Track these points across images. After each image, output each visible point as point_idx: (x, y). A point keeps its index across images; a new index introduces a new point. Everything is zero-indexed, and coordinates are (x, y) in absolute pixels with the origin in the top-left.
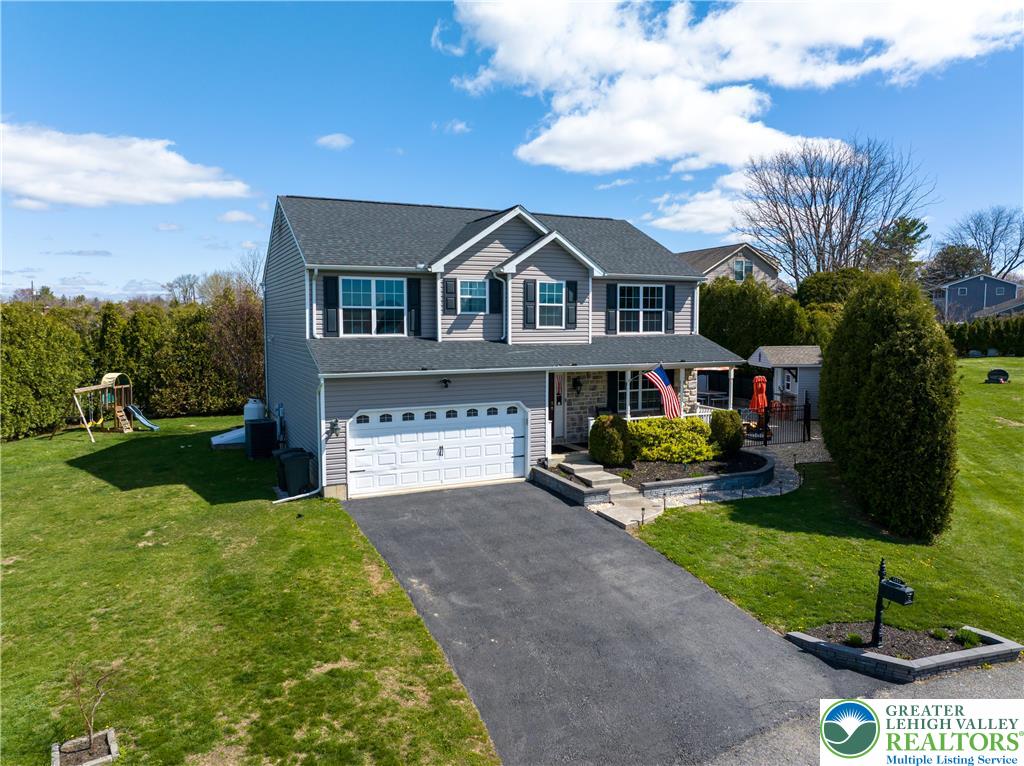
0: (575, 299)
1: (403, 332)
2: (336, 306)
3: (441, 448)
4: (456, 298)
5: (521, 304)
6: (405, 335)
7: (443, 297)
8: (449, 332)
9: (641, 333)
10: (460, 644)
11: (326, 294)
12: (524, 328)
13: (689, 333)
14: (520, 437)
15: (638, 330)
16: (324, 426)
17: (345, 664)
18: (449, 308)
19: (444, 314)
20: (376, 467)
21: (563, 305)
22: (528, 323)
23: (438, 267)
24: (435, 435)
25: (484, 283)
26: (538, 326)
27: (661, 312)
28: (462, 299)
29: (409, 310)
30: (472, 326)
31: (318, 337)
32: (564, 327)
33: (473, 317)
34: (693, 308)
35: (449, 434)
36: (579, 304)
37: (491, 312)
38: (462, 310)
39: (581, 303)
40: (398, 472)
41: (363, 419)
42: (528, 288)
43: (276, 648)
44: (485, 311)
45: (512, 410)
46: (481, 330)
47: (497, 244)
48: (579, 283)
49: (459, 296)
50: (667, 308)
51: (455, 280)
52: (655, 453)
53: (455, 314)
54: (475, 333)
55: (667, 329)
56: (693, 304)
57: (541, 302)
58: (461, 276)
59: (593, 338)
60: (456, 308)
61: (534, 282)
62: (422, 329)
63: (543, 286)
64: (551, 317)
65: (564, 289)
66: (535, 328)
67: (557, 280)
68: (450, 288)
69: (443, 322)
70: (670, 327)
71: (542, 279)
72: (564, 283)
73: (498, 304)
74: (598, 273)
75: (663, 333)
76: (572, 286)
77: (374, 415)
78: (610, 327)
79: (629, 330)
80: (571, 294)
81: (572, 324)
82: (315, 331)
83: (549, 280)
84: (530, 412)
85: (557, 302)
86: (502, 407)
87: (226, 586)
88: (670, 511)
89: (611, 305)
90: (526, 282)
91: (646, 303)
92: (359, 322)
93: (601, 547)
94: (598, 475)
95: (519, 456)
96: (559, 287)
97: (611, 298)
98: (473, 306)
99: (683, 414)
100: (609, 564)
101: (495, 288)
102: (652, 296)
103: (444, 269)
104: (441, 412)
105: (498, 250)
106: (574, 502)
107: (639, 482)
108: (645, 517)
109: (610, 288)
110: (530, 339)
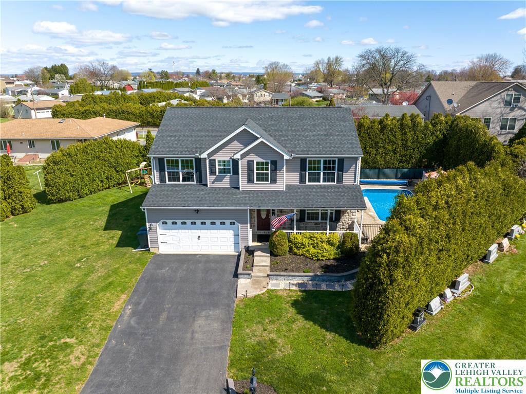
0: (276, 169)
1: (194, 181)
2: (164, 171)
3: (199, 237)
4: (215, 168)
5: (246, 171)
6: (195, 183)
7: (209, 167)
8: (213, 183)
11: (160, 166)
12: (248, 183)
13: (353, 184)
14: (236, 235)
15: (320, 182)
16: (148, 225)
17: (72, 340)
18: (213, 172)
19: (210, 175)
20: (171, 242)
21: (269, 172)
22: (250, 180)
23: (204, 155)
24: (196, 231)
25: (229, 161)
26: (255, 182)
27: (335, 173)
28: (219, 168)
29: (196, 172)
30: (224, 180)
31: (157, 183)
32: (269, 182)
33: (225, 176)
34: (356, 170)
35: (202, 231)
36: (278, 171)
37: (233, 174)
38: (219, 173)
39: (280, 171)
40: (180, 244)
41: (164, 223)
42: (250, 164)
44: (230, 173)
45: (232, 223)
46: (229, 182)
47: (236, 142)
48: (278, 161)
49: (217, 167)
50: (338, 170)
51: (215, 160)
52: (300, 252)
53: (215, 175)
54: (226, 183)
55: (338, 182)
56: (356, 168)
57: (256, 170)
58: (218, 158)
59: (287, 186)
60: (216, 173)
61: (253, 161)
62: (201, 181)
63: (258, 163)
64: (262, 178)
65: (269, 165)
66: (253, 183)
67: (266, 160)
68: (212, 163)
69: (210, 179)
70: (340, 180)
71: (257, 159)
72: (269, 161)
73: (236, 172)
74: (286, 157)
75: (335, 183)
76: (274, 163)
77: (169, 222)
78: (302, 180)
79: (314, 181)
80: (273, 167)
81: (274, 181)
82: (156, 181)
83: (261, 160)
84: (240, 226)
85: (266, 170)
86: (228, 222)
87: (76, 294)
88: (269, 291)
89: (303, 169)
90: (249, 162)
91: (325, 168)
92: (174, 177)
93: (215, 306)
94: (262, 260)
95: (236, 243)
96: (267, 164)
97: (303, 165)
98: (224, 171)
99: (328, 231)
100: (207, 317)
101: (235, 163)
102: (329, 164)
103: (210, 155)
104: (198, 222)
105: (236, 145)
106: (236, 275)
107: (276, 269)
108: (252, 293)
109: (303, 161)
110: (251, 187)
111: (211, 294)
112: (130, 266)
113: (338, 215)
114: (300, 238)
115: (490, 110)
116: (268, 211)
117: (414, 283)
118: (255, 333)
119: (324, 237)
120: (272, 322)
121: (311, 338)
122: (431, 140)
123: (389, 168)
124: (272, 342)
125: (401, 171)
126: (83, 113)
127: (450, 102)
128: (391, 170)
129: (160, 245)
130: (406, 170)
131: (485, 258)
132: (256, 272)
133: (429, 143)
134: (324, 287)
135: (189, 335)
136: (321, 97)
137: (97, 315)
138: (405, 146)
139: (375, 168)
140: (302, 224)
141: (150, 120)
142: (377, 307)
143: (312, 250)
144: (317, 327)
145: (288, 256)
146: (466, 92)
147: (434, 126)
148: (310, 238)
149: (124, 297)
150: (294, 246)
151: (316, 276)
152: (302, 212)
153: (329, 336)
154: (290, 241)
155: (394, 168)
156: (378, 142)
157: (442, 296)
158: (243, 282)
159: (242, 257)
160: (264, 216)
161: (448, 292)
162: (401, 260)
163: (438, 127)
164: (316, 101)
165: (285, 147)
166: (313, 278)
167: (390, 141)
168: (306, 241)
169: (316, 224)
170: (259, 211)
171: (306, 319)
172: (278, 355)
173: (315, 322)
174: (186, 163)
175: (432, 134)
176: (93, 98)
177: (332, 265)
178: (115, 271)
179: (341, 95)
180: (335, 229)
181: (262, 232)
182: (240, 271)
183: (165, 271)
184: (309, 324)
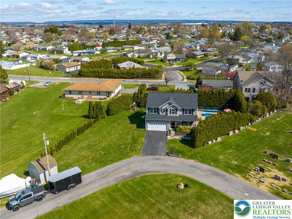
1: (156, 113)
2: (149, 110)
9: (188, 114)
10: (145, 146)
13: (196, 115)
14: (167, 126)
16: (146, 123)
17: (137, 145)
18: (161, 111)
20: (151, 127)
21: (175, 112)
22: (170, 113)
23: (160, 107)
25: (165, 109)
27: (191, 112)
29: (157, 111)
31: (147, 113)
39: (178, 111)
40: (153, 128)
42: (170, 110)
43: (134, 143)
45: (166, 124)
52: (182, 131)
54: (164, 114)
57: (172, 111)
58: (163, 108)
59: (179, 115)
62: (158, 113)
64: (173, 113)
68: (161, 109)
69: (160, 113)
70: (192, 114)
71: (172, 109)
73: (167, 111)
74: (179, 108)
76: (176, 110)
77: (151, 123)
78: (183, 113)
79: (186, 114)
81: (176, 114)
84: (168, 124)
86: (165, 123)
87: (133, 138)
88: (174, 138)
89: (183, 111)
90: (170, 109)
91: (189, 111)
92: (152, 112)
93: (163, 141)
94: (173, 132)
95: (167, 128)
96: (175, 110)
97: (183, 110)
98: (164, 111)
99: (189, 126)
100: (162, 142)
101: (167, 109)
102: (190, 110)
103: (161, 107)
104: (158, 123)
105: (167, 105)
106: (167, 135)
107: (176, 134)
108: (171, 139)
109: (183, 109)
110: (170, 115)
111: (162, 139)
112: (142, 133)
113: (192, 122)
114: (182, 128)
115: (255, 86)
116: (174, 121)
117: (202, 136)
118: (171, 145)
119: (188, 127)
120: (175, 144)
121: (183, 146)
122: (229, 98)
123: (215, 106)
124: (175, 146)
125: (219, 107)
126: (93, 72)
127: (242, 81)
128: (216, 107)
129: (148, 128)
130: (221, 107)
131: (228, 134)
132: (171, 135)
133: (228, 99)
134: (186, 138)
135: (159, 145)
136: (203, 54)
137: (140, 141)
138: (220, 100)
139: (210, 106)
140: (183, 124)
141: (122, 76)
142: (194, 140)
143: (185, 131)
144: (184, 145)
145: (179, 132)
146: (250, 76)
147: (230, 93)
148: (184, 128)
149: (144, 138)
150: (180, 129)
151: (185, 136)
152: (183, 122)
153: (186, 146)
154: (179, 128)
155: (217, 106)
156: (211, 98)
157: (212, 141)
158: (168, 137)
159: (168, 131)
160: (173, 122)
161: (214, 141)
162: (199, 132)
163: (231, 93)
164: (200, 57)
165: (179, 105)
166: (184, 136)
167: (215, 98)
168: (183, 128)
169: (187, 124)
170: (172, 121)
171: (182, 143)
172: (176, 148)
173: (184, 144)
174: (155, 109)
175: (229, 96)
176: (94, 63)
177: (189, 134)
178: (139, 133)
179: (215, 52)
180: (191, 126)
181: (173, 126)
182: (168, 134)
183: (151, 134)
184: (182, 144)
